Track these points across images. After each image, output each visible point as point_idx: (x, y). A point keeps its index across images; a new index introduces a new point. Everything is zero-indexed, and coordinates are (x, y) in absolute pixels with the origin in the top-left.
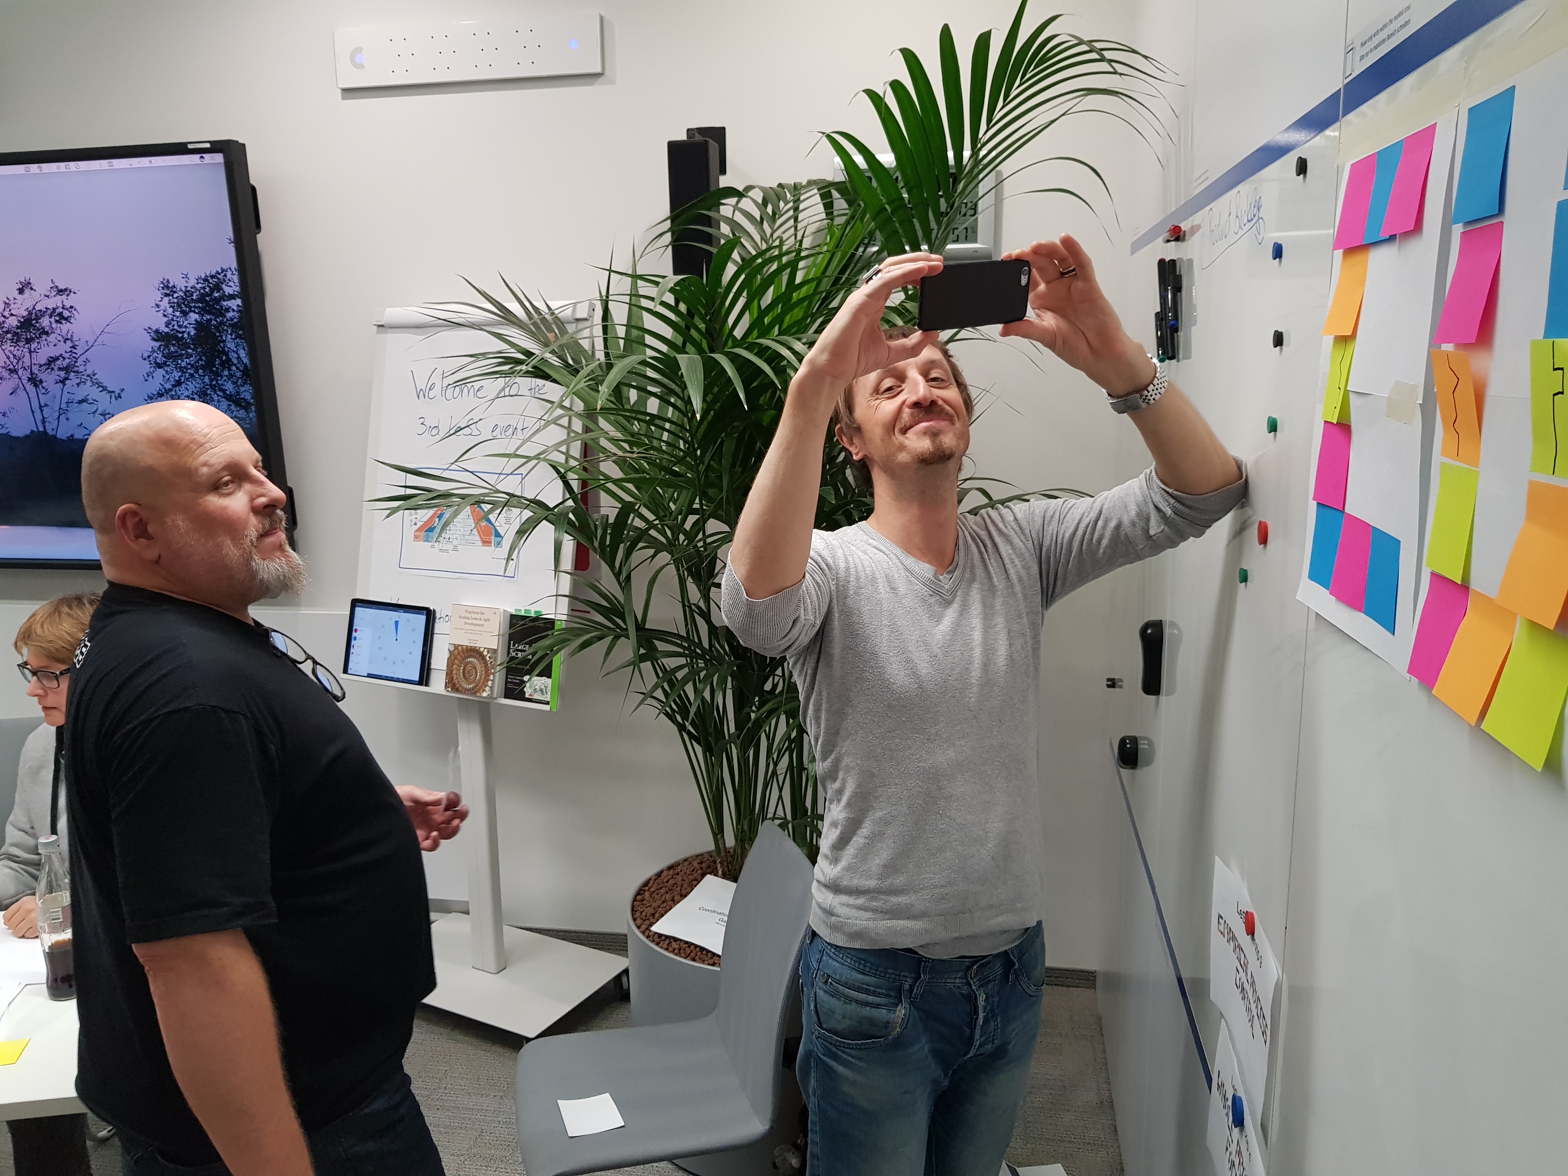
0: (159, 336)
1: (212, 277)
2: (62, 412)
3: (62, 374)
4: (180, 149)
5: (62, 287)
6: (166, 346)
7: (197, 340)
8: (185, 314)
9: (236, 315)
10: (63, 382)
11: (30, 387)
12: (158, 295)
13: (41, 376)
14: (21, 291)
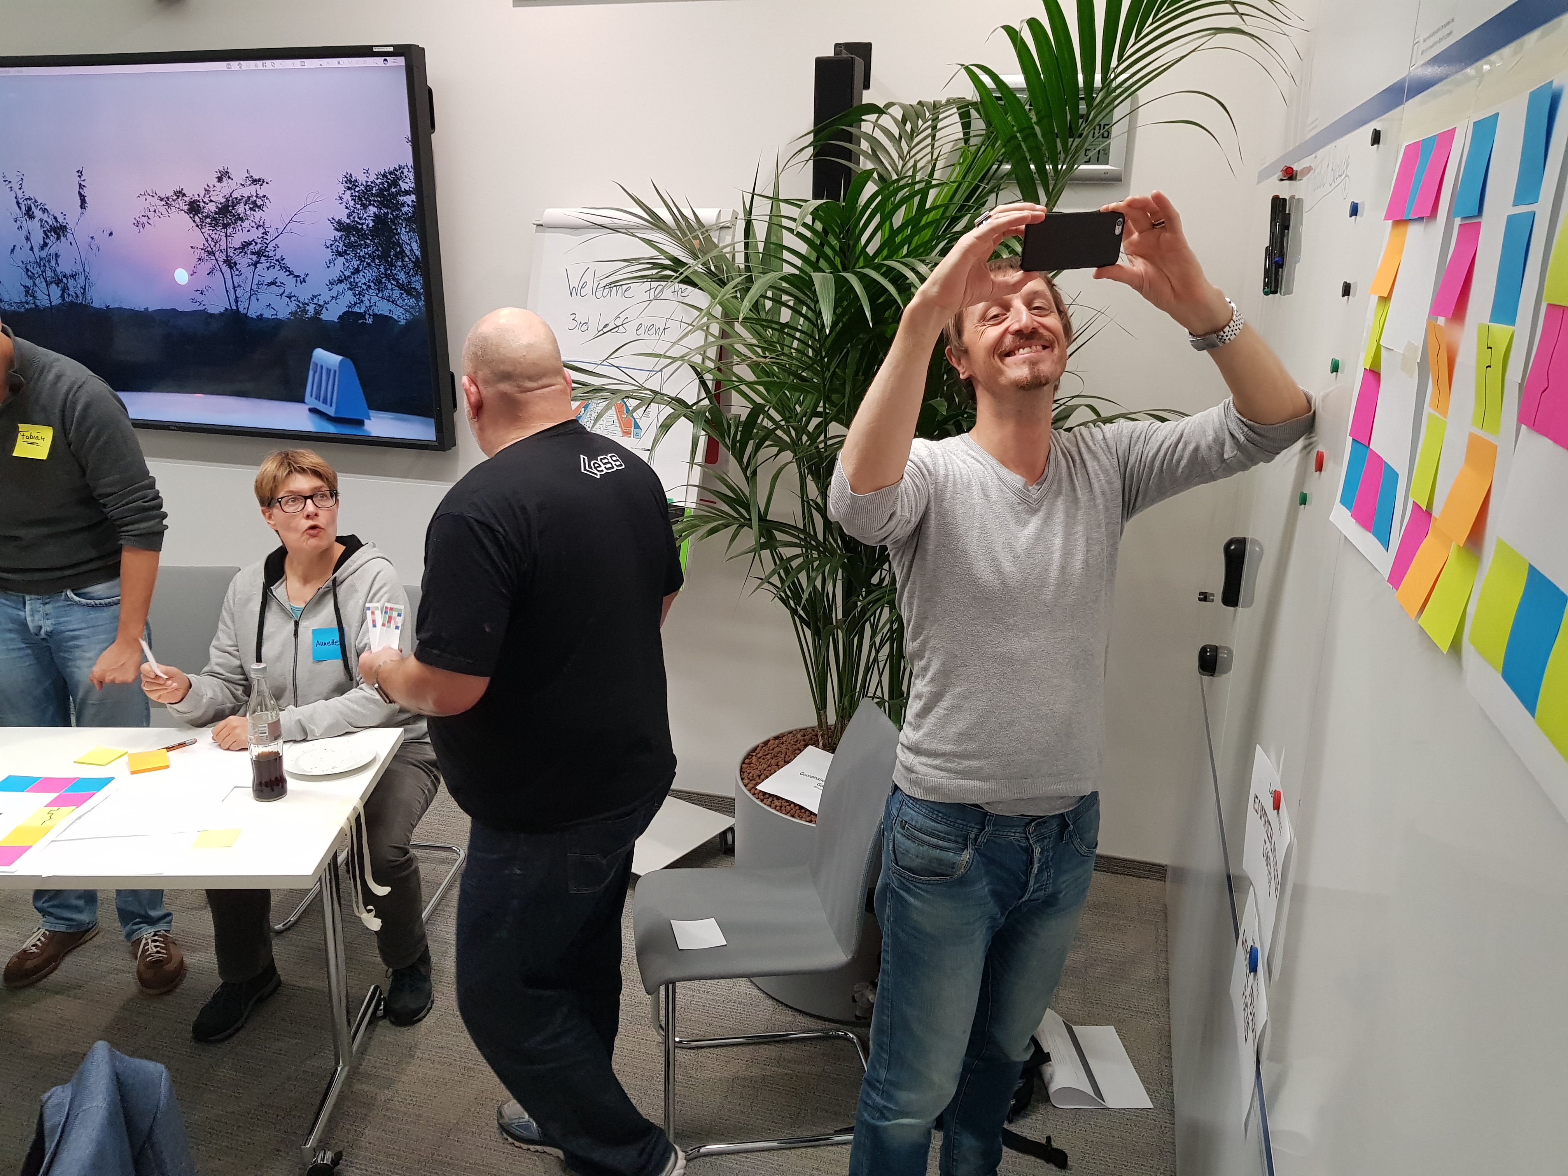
0: (340, 226)
1: (391, 173)
2: (253, 293)
3: (254, 258)
4: (366, 51)
5: (256, 177)
6: (347, 236)
7: (374, 231)
8: (365, 207)
9: (411, 210)
10: (255, 265)
11: (225, 268)
12: (342, 188)
13: (236, 259)
14: (220, 179)
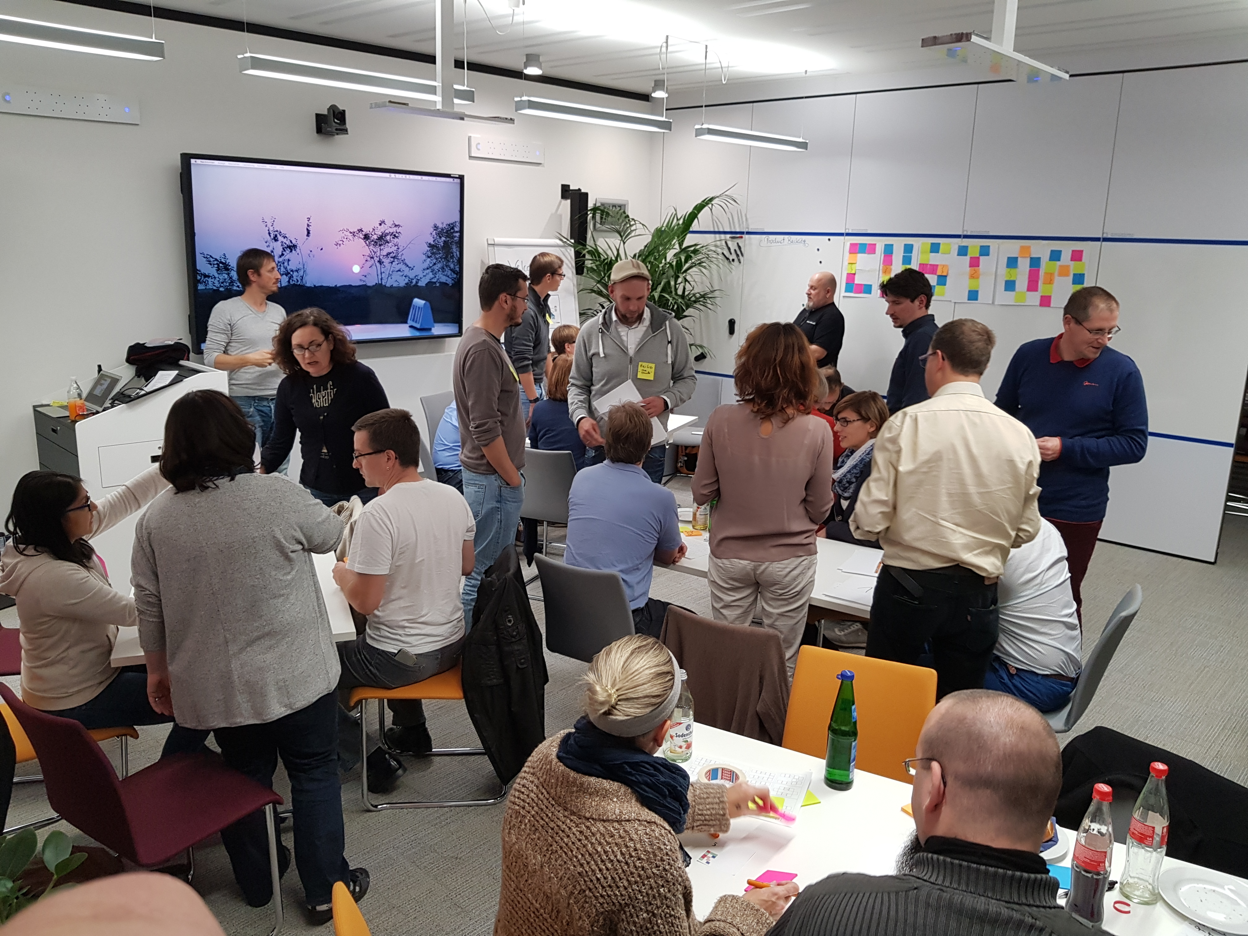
0: (430, 246)
1: (451, 224)
2: (390, 275)
3: (392, 259)
4: (448, 176)
5: (397, 224)
6: (432, 250)
7: (443, 247)
8: (440, 237)
9: (458, 239)
10: (392, 263)
11: (378, 264)
12: (432, 230)
13: (383, 260)
14: (380, 224)
